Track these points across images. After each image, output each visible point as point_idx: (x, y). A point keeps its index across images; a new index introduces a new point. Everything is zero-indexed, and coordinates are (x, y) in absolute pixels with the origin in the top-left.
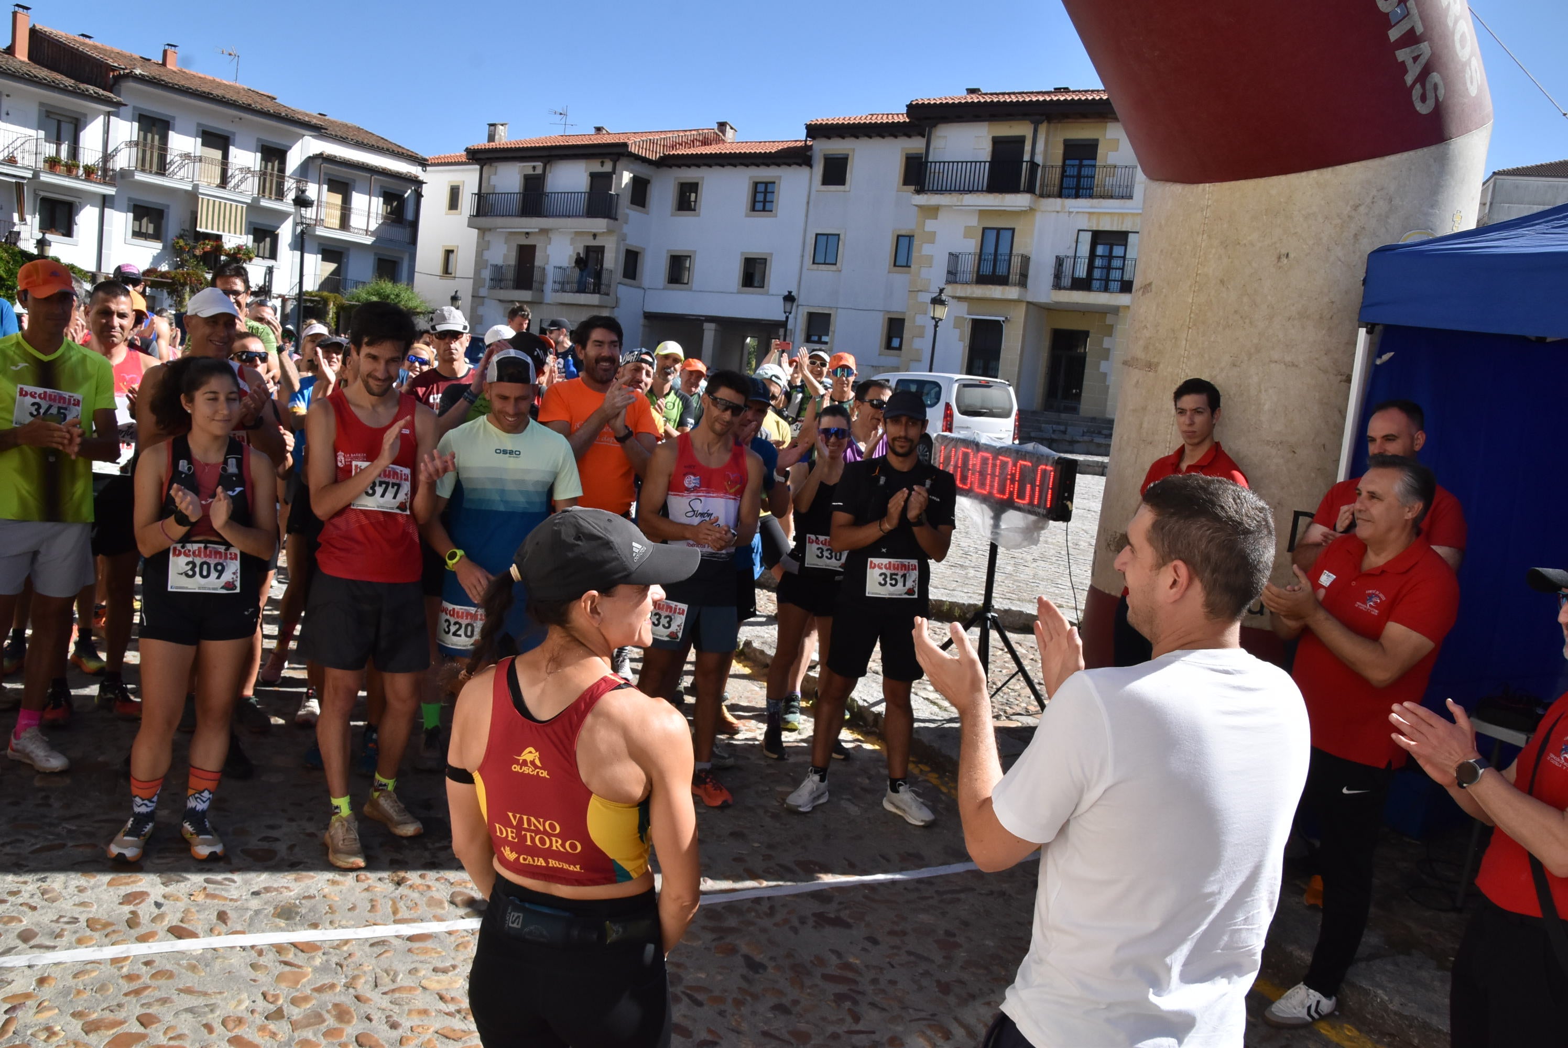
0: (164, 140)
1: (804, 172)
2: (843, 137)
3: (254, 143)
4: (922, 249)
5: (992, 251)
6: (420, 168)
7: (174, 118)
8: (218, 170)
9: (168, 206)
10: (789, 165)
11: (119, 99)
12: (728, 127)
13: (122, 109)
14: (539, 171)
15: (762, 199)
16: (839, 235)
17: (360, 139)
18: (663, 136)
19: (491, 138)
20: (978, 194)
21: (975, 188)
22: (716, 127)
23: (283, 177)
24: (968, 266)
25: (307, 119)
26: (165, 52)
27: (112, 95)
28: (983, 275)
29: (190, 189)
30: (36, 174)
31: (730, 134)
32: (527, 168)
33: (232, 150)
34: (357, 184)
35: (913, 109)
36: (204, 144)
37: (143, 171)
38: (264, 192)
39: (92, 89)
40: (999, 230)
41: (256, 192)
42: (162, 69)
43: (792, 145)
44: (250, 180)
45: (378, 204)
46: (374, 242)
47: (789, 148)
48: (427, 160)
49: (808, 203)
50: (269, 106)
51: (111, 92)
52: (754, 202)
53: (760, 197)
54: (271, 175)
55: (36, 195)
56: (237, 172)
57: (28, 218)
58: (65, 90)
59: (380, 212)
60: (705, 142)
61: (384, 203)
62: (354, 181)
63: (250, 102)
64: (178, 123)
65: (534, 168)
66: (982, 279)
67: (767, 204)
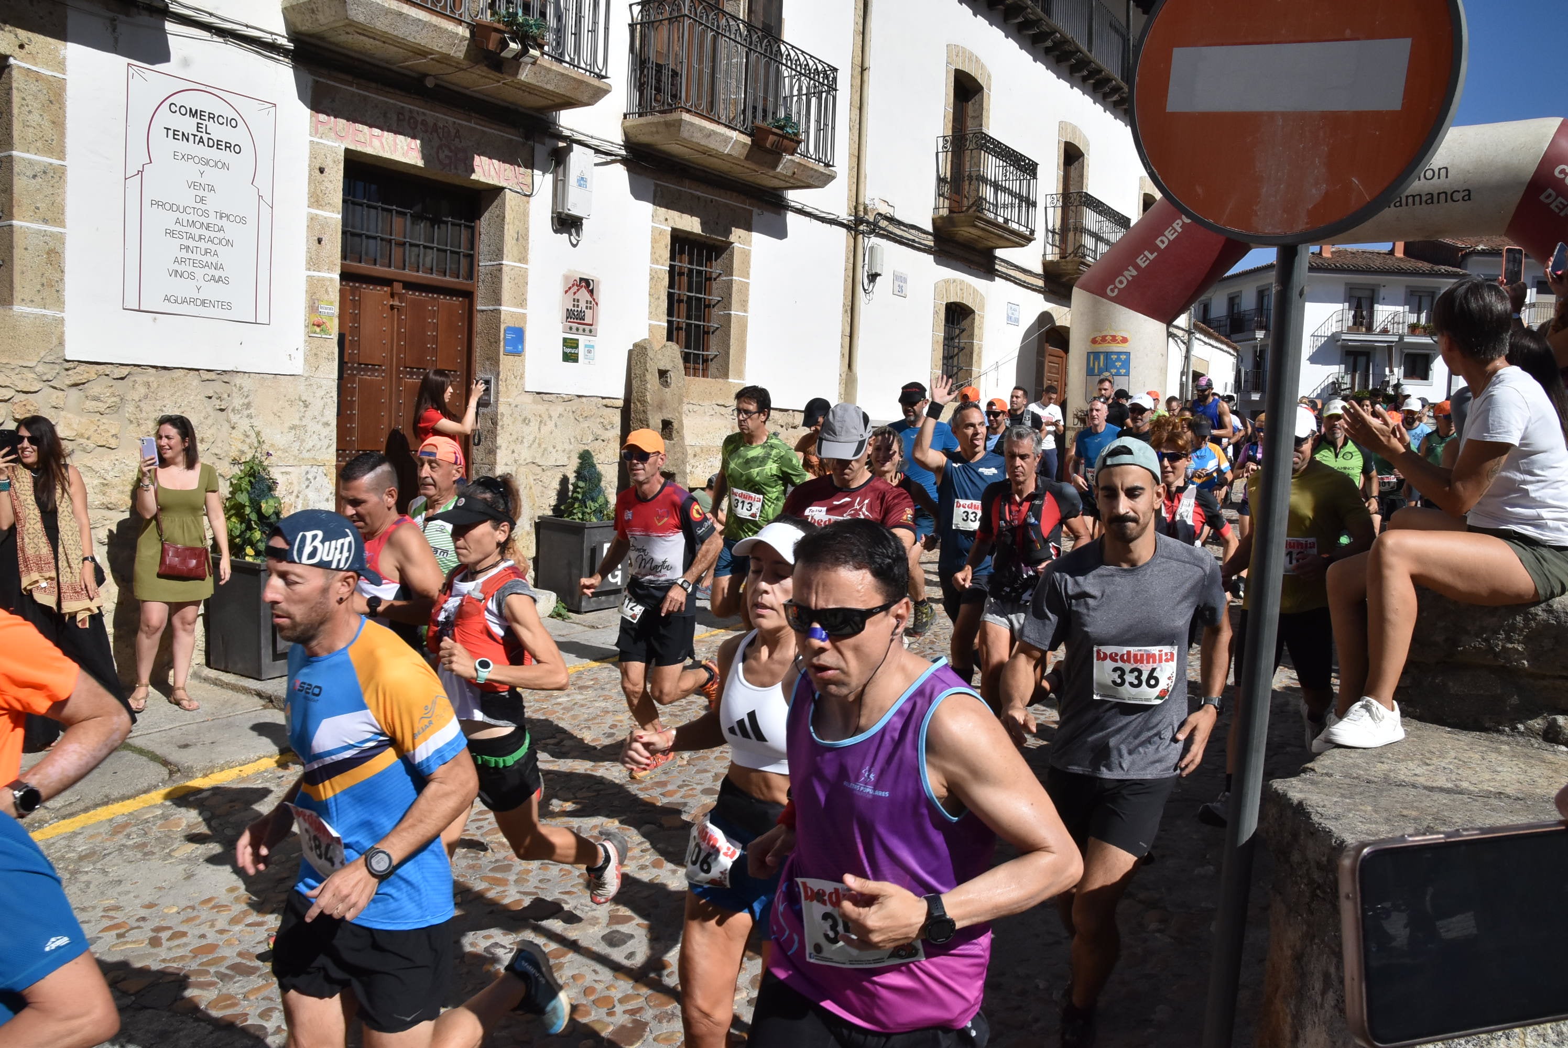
27: (1459, 270)
30: (1401, 337)
39: (1443, 268)
51: (1459, 267)
55: (1402, 352)
57: (1396, 370)
58: (1424, 274)
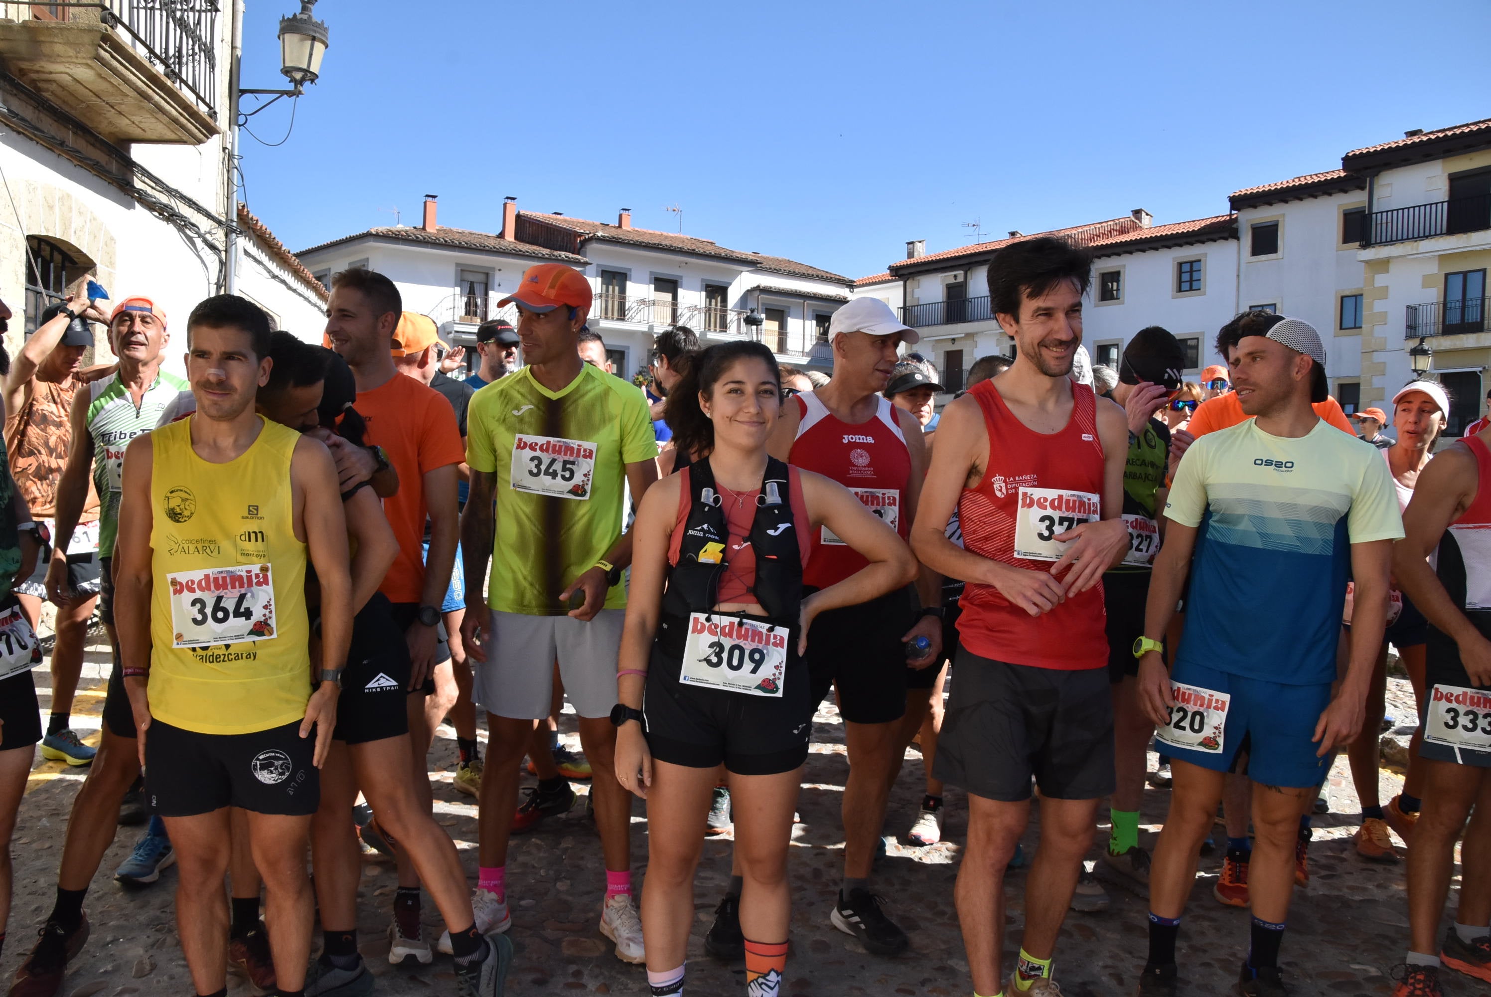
0: (623, 290)
1: (1232, 244)
2: (1271, 204)
3: (699, 284)
4: (1373, 307)
5: (1460, 297)
6: (847, 290)
7: (630, 270)
8: (669, 311)
9: (628, 348)
10: (1215, 241)
11: (585, 259)
12: (1143, 214)
13: (588, 267)
14: (961, 279)
15: (1188, 279)
16: (1275, 305)
17: (791, 269)
18: (1080, 230)
19: (911, 255)
20: (1437, 238)
21: (1433, 233)
22: (1131, 215)
23: (726, 311)
24: (1431, 318)
25: (744, 257)
26: (621, 216)
27: (579, 257)
28: (1451, 326)
29: (646, 330)
31: (1146, 221)
32: (949, 277)
33: (680, 291)
34: (792, 310)
35: (1348, 161)
36: (656, 289)
37: (606, 318)
38: (709, 326)
39: (564, 254)
40: (1465, 274)
41: (703, 326)
42: (619, 230)
43: (1214, 220)
44: (697, 317)
45: (812, 326)
46: (810, 361)
47: (1212, 224)
48: (854, 282)
49: (1238, 276)
50: (709, 250)
51: (579, 254)
52: (1180, 282)
53: (1186, 277)
54: (715, 310)
56: (686, 310)
59: (814, 333)
60: (1123, 231)
61: (817, 325)
62: (789, 307)
63: (693, 247)
64: (634, 274)
65: (955, 276)
66: (1448, 330)
67: (1194, 283)
